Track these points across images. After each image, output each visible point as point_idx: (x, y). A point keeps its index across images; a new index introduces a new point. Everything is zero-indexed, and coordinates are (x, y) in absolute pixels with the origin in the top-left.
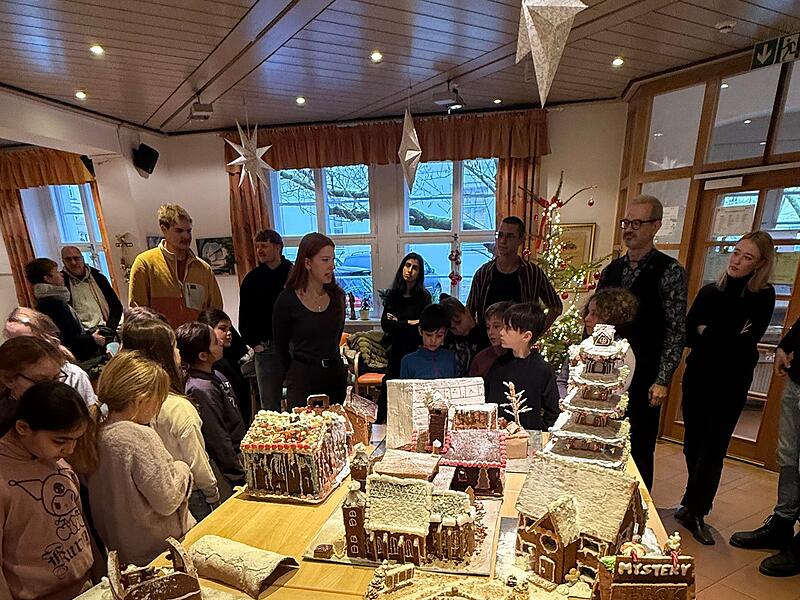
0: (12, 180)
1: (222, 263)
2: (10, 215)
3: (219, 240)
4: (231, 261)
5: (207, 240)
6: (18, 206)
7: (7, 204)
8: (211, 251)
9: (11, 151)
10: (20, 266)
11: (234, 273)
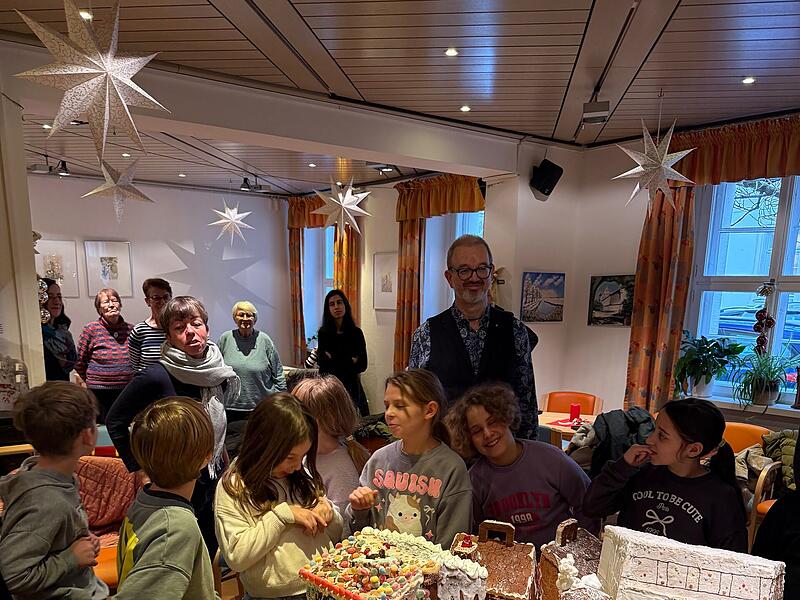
0: (419, 210)
1: (617, 309)
2: (408, 247)
3: (620, 279)
4: (628, 307)
5: (604, 278)
6: (417, 237)
7: (409, 235)
8: (607, 292)
9: (423, 179)
10: (404, 302)
11: (629, 324)
